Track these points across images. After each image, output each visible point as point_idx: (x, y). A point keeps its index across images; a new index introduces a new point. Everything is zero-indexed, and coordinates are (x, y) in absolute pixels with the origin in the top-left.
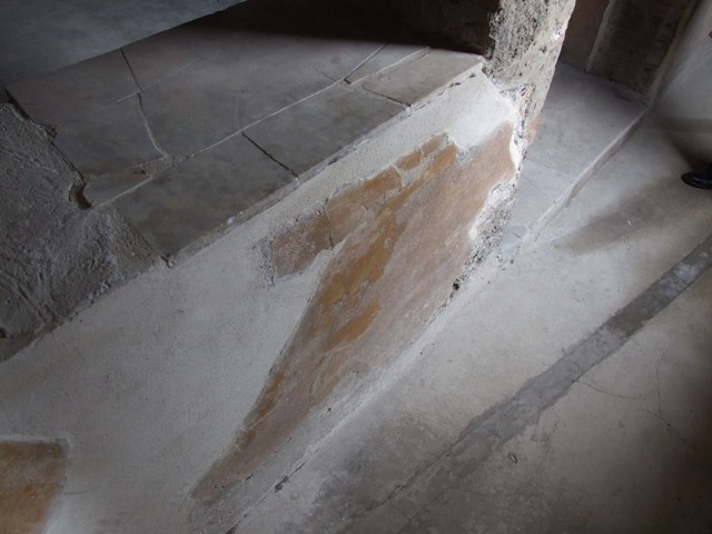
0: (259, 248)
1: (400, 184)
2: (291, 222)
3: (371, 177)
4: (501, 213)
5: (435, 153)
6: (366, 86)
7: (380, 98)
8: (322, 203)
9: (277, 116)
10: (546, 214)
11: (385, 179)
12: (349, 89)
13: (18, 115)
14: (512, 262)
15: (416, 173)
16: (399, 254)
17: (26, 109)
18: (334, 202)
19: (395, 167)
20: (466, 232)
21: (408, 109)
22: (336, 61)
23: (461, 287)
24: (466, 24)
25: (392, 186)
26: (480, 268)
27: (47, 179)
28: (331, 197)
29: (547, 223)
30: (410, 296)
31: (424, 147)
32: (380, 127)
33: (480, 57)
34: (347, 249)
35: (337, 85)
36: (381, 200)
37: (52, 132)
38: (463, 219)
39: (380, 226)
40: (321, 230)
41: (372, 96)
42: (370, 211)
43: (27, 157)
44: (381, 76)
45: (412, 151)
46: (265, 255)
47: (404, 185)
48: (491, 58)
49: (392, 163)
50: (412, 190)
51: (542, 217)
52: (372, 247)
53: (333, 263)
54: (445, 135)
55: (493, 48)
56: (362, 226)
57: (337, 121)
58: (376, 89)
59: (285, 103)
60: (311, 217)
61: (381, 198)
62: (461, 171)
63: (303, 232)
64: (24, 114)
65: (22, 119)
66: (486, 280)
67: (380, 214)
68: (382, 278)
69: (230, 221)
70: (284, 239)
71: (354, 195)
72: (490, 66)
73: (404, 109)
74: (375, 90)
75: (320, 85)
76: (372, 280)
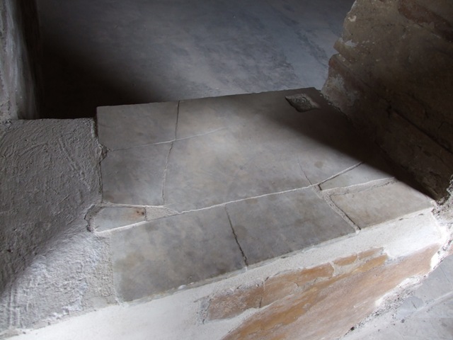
0: (200, 302)
1: (332, 274)
2: (232, 289)
3: (309, 267)
4: (408, 291)
5: (368, 258)
6: (333, 197)
7: (339, 212)
8: (263, 280)
9: (256, 200)
10: (444, 296)
11: (320, 270)
12: (319, 195)
13: (92, 131)
14: (403, 321)
15: (347, 269)
16: (313, 312)
17: (99, 128)
18: (273, 280)
19: (332, 264)
20: (373, 302)
21: (358, 232)
22: (318, 165)
23: (355, 330)
24: (431, 172)
25: (325, 275)
26: (375, 320)
27: (81, 193)
28: (271, 277)
29: (442, 302)
30: (313, 333)
31: (361, 254)
32: (329, 242)
33: (433, 202)
34: (272, 308)
35: (311, 188)
36: (312, 282)
37: (105, 153)
38: (374, 294)
39: (304, 297)
40: (255, 296)
41: (333, 208)
42: (300, 287)
43: (79, 168)
44: (348, 192)
45: (350, 255)
46: (203, 306)
47: (334, 275)
48: (442, 204)
49: (330, 261)
50: (339, 278)
51: (440, 297)
52: (293, 307)
53: (256, 315)
54: (382, 249)
55: (447, 199)
56: (289, 296)
57: (299, 222)
58: (340, 203)
59: (266, 190)
60: (250, 287)
61: (312, 281)
62: (385, 270)
63: (239, 296)
64: (96, 133)
65: (93, 136)
66: (377, 328)
67: (308, 290)
68: (295, 323)
69: (181, 287)
70: (222, 299)
71: (290, 277)
72: (439, 208)
73: (354, 231)
74: (338, 203)
75: (299, 184)
76: (285, 324)
